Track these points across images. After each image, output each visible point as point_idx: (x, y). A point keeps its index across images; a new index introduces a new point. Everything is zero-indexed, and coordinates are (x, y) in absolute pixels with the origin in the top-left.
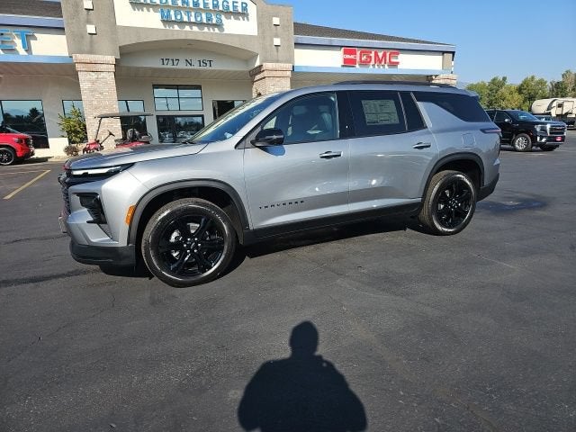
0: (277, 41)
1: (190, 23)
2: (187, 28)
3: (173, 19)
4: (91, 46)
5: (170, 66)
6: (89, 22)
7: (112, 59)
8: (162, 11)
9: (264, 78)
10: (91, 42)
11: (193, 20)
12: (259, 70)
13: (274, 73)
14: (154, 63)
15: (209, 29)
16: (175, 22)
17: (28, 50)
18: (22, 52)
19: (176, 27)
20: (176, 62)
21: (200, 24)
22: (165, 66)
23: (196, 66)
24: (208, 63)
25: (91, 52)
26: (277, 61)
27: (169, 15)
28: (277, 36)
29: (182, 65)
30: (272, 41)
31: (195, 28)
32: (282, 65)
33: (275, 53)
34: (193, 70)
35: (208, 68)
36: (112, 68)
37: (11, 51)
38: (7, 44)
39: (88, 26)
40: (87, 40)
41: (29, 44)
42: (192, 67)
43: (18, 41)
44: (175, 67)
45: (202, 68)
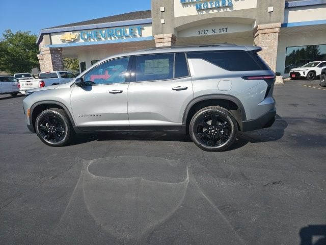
0: (270, 9)
1: (212, 9)
2: (211, 12)
3: (203, 8)
4: (162, 30)
5: (203, 34)
6: (162, 18)
7: (170, 35)
8: (197, 5)
9: (258, 35)
10: (162, 28)
11: (214, 6)
12: (256, 30)
13: (266, 31)
14: (194, 34)
15: (224, 10)
16: (204, 10)
17: (141, 35)
18: (139, 36)
19: (204, 12)
20: (206, 32)
21: (218, 8)
22: (200, 35)
23: (218, 32)
24: (225, 30)
25: (162, 33)
26: (270, 22)
27: (200, 7)
28: (271, 5)
29: (210, 33)
30: (267, 9)
31: (215, 11)
32: (273, 25)
33: (269, 17)
34: (216, 35)
35: (225, 32)
36: (170, 40)
37: (135, 36)
38: (134, 33)
39: (161, 20)
40: (161, 27)
41: (141, 32)
42: (215, 33)
43: (137, 31)
44: (206, 34)
45: (221, 33)
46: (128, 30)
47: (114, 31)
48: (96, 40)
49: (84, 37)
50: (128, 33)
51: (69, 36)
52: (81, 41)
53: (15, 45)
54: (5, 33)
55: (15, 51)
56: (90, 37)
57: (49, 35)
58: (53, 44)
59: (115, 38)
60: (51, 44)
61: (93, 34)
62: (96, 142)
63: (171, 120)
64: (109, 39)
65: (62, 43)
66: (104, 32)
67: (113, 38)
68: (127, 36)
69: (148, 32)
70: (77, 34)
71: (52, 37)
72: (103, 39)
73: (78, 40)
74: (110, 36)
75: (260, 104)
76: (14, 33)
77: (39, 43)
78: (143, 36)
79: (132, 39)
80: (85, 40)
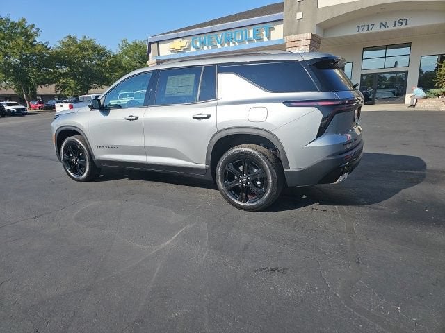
4: (298, 28)
5: (365, 31)
6: (298, 11)
7: (309, 36)
10: (299, 25)
14: (352, 31)
17: (269, 38)
18: (266, 39)
20: (370, 27)
22: (361, 32)
23: (391, 27)
24: (404, 22)
25: (297, 33)
29: (377, 29)
34: (387, 31)
35: (403, 26)
36: (309, 42)
37: (260, 39)
38: (259, 36)
39: (298, 14)
40: (296, 24)
41: (270, 33)
42: (387, 29)
43: (264, 33)
44: (370, 31)
45: (397, 28)
46: (251, 31)
47: (234, 34)
48: (210, 48)
49: (196, 44)
50: (252, 36)
51: (178, 44)
52: (193, 50)
53: (131, 57)
54: (121, 44)
55: (131, 65)
56: (203, 44)
57: (156, 44)
58: (161, 55)
59: (234, 43)
60: (159, 55)
61: (207, 40)
62: (126, 181)
63: (192, 159)
64: (226, 45)
65: (170, 53)
66: (220, 36)
67: (231, 44)
68: (250, 40)
69: (278, 33)
70: (188, 40)
71: (160, 46)
72: (219, 46)
73: (189, 49)
74: (228, 41)
75: (309, 145)
76: (131, 43)
77: (149, 55)
78: (272, 38)
79: (256, 44)
80: (197, 48)
